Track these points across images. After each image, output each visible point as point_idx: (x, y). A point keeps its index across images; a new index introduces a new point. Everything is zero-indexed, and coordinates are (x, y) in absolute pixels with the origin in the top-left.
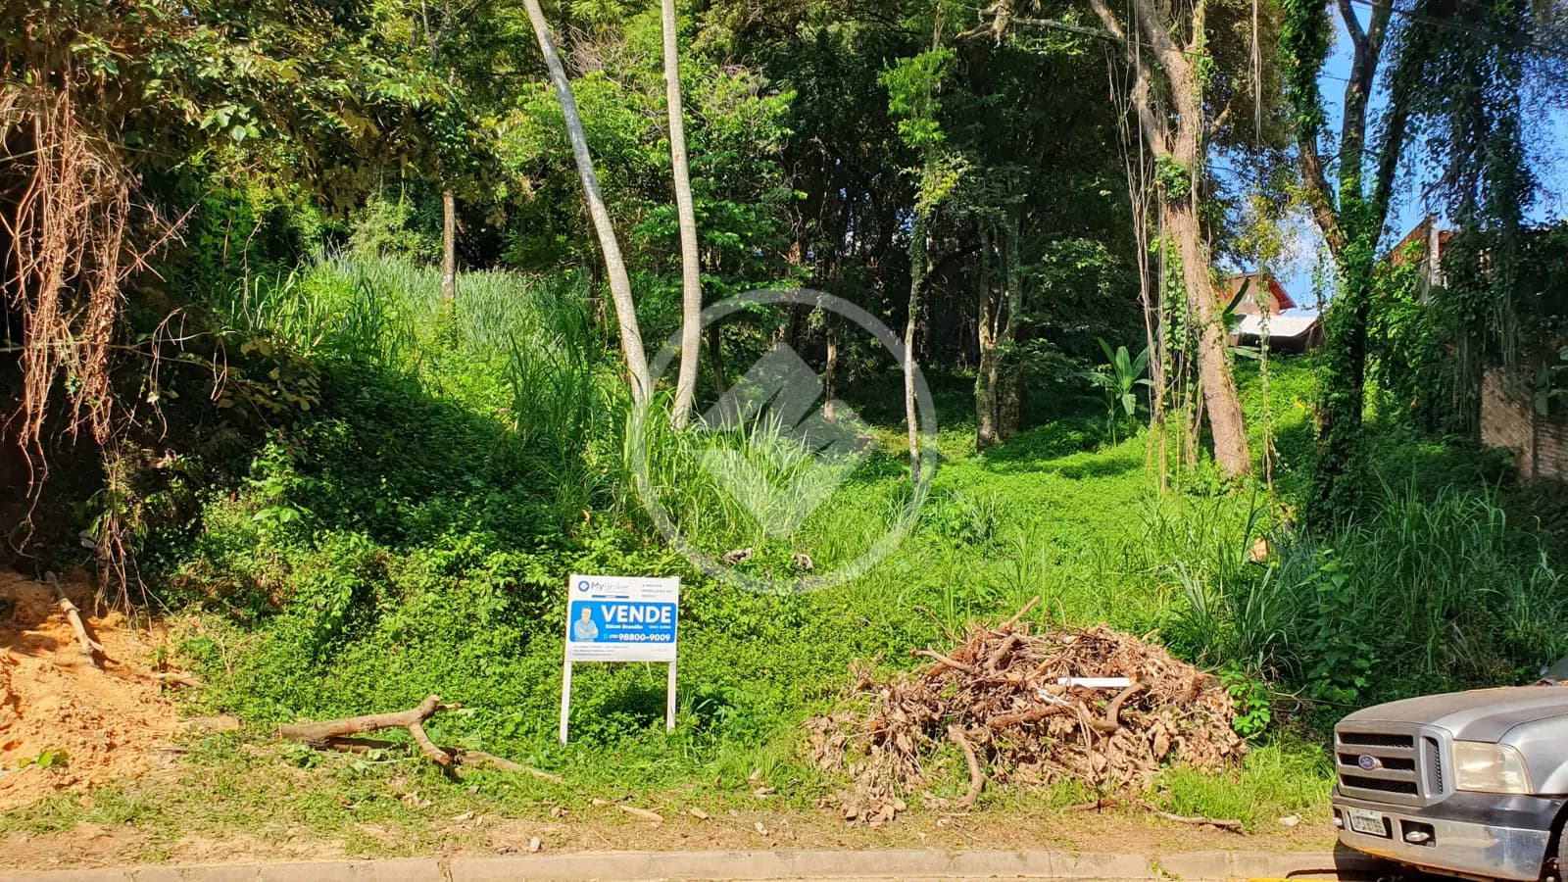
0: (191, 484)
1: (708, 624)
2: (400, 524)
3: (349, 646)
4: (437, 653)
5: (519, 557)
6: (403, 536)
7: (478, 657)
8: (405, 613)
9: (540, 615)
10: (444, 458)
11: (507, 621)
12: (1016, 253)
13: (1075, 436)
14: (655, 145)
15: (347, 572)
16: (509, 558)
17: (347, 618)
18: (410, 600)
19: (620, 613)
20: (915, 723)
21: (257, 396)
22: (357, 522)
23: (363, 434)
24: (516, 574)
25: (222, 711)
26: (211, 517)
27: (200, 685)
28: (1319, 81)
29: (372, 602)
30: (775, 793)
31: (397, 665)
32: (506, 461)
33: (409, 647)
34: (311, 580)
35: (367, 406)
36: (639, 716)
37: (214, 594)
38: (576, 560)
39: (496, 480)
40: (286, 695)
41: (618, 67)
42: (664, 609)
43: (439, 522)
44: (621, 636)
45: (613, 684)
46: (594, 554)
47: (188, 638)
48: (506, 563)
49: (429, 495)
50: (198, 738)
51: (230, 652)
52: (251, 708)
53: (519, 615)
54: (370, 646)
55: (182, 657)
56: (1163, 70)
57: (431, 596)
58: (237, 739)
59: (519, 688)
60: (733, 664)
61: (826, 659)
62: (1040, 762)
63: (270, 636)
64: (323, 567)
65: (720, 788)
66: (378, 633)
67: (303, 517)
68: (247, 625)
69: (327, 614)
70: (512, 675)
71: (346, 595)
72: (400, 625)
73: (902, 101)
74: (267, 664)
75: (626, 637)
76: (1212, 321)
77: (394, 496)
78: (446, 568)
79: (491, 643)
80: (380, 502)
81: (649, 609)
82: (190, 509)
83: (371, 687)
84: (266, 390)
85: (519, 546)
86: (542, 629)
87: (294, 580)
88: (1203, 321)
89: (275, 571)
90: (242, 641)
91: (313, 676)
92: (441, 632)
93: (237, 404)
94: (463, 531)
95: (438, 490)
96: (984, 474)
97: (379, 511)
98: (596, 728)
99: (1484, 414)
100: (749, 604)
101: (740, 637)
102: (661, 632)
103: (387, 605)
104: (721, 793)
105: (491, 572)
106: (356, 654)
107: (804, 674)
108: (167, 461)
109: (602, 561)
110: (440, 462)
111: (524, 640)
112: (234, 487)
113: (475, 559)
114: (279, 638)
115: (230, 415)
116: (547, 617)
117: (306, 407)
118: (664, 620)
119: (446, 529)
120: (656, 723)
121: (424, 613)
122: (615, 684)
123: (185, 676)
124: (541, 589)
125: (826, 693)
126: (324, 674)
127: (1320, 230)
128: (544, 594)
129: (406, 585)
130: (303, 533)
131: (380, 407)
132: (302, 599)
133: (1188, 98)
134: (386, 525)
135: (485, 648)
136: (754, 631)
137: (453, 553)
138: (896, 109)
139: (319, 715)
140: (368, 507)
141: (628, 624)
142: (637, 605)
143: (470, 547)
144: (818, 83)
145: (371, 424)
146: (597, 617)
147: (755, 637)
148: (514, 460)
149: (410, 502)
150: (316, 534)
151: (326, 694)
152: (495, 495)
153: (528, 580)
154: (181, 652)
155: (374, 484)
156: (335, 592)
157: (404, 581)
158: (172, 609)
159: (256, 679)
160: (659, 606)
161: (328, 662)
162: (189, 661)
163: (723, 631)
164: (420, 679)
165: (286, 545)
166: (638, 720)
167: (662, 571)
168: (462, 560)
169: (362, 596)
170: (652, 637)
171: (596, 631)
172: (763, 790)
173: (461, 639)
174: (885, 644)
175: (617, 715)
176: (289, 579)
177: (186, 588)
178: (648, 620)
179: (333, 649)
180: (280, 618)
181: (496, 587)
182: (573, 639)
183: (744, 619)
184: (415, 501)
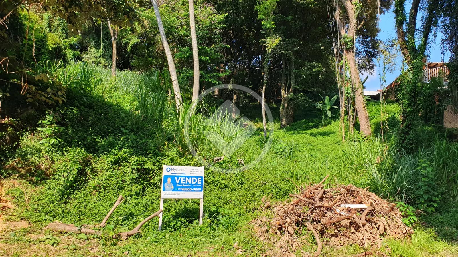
0: (15, 129)
1: (210, 184)
2: (97, 145)
3: (76, 192)
4: (111, 195)
5: (141, 158)
6: (98, 150)
7: (126, 196)
8: (98, 179)
9: (150, 180)
10: (113, 122)
11: (137, 183)
12: (293, 67)
13: (311, 124)
14: (182, 28)
15: (76, 163)
16: (138, 159)
17: (75, 181)
18: (100, 174)
19: (182, 180)
20: (293, 222)
21: (42, 97)
22: (80, 145)
23: (83, 113)
24: (140, 165)
25: (22, 219)
26: (23, 142)
27: (14, 208)
28: (405, 6)
29: (86, 175)
30: (245, 251)
31: (95, 199)
32: (136, 124)
33: (100, 192)
34: (62, 166)
35: (85, 103)
36: (188, 219)
37: (23, 172)
38: (162, 160)
39: (132, 130)
40: (50, 211)
41: (170, 4)
42: (199, 178)
43: (112, 145)
44: (182, 189)
45: (178, 206)
46: (170, 158)
47: (11, 188)
48: (137, 160)
49: (108, 135)
50: (10, 232)
51: (28, 195)
52: (34, 218)
53: (142, 180)
54: (85, 192)
55: (8, 196)
56: (345, 8)
57: (108, 173)
58: (26, 232)
59: (142, 208)
60: (220, 198)
61: (253, 196)
62: (339, 237)
63: (45, 188)
64: (67, 161)
65: (223, 250)
66: (88, 187)
67: (60, 142)
68: (36, 184)
69: (68, 179)
70: (139, 203)
71: (75, 172)
72: (96, 184)
73: (262, 15)
74: (43, 199)
75: (184, 189)
76: (359, 87)
77: (95, 135)
78: (114, 162)
79: (131, 191)
80: (89, 137)
81: (193, 178)
82: (15, 139)
83: (85, 208)
84: (46, 95)
85: (142, 154)
86: (150, 186)
87: (55, 166)
88: (357, 87)
89: (48, 163)
90: (33, 189)
91: (62, 203)
92: (112, 186)
93: (34, 101)
94: (120, 149)
95: (111, 133)
96: (286, 135)
97: (89, 141)
98: (172, 224)
99: (444, 117)
100: (224, 177)
101: (222, 189)
102: (197, 187)
103: (91, 176)
104: (224, 252)
105: (131, 164)
106: (79, 195)
107: (245, 202)
108: (6, 120)
109: (172, 160)
110: (112, 124)
111: (144, 190)
112: (32, 131)
113: (125, 159)
114: (48, 189)
115: (32, 105)
116: (152, 181)
117: (61, 102)
118: (198, 183)
119: (114, 148)
120: (195, 222)
121: (106, 179)
122: (179, 207)
123: (8, 204)
124: (150, 170)
125: (254, 209)
126: (66, 203)
127: (403, 55)
128: (151, 172)
129: (99, 168)
130: (59, 148)
131: (90, 104)
132: (58, 173)
133: (353, 17)
134: (91, 146)
135: (129, 193)
136: (226, 186)
137: (117, 156)
138: (260, 17)
139: (63, 220)
140: (85, 139)
141: (185, 184)
142: (189, 177)
143: (123, 154)
144: (233, 12)
145: (86, 110)
146: (173, 182)
147: (227, 189)
148: (138, 124)
149: (101, 138)
150: (64, 149)
151: (66, 211)
152: (132, 136)
153: (145, 167)
154: (7, 194)
155: (87, 131)
156: (71, 171)
157: (98, 167)
158: (5, 177)
159: (38, 205)
160: (197, 177)
161: (68, 198)
162: (11, 198)
163: (216, 186)
164: (104, 205)
165: (52, 153)
166: (187, 221)
167: (194, 164)
168: (120, 159)
169: (81, 173)
170: (194, 189)
171: (173, 187)
172: (240, 250)
173: (120, 189)
174: (272, 191)
175: (180, 219)
176: (53, 166)
177: (11, 169)
178: (193, 183)
179: (70, 193)
180: (49, 181)
181: (133, 169)
182: (164, 190)
183: (223, 182)
184: (102, 137)
